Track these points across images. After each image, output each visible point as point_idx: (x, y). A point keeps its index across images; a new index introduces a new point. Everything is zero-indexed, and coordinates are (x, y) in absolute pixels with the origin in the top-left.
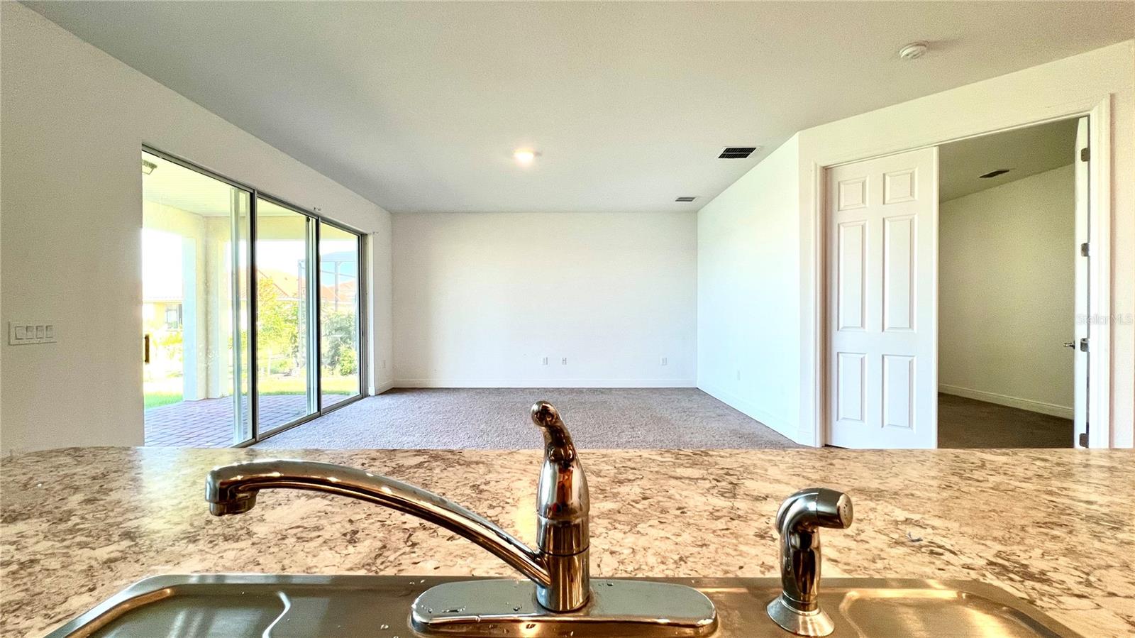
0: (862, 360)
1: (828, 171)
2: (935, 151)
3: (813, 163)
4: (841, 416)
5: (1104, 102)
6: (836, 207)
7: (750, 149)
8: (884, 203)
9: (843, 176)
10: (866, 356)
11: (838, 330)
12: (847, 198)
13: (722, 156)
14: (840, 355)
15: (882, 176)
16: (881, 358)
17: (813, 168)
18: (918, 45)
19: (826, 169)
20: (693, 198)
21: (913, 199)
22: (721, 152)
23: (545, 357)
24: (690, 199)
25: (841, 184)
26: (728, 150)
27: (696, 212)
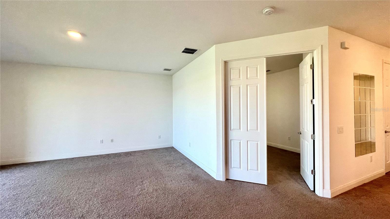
0: (240, 143)
1: (226, 63)
2: (265, 59)
3: (221, 59)
4: (232, 167)
5: (319, 47)
6: (229, 79)
7: (195, 50)
8: (247, 79)
9: (231, 65)
10: (241, 141)
11: (231, 130)
12: (233, 75)
13: (183, 52)
14: (232, 140)
15: (246, 67)
16: (247, 142)
17: (221, 61)
18: (271, 8)
19: (225, 62)
20: (171, 70)
21: (257, 78)
22: (183, 50)
23: (102, 139)
24: (169, 70)
25: (231, 69)
26: (186, 49)
27: (172, 75)
